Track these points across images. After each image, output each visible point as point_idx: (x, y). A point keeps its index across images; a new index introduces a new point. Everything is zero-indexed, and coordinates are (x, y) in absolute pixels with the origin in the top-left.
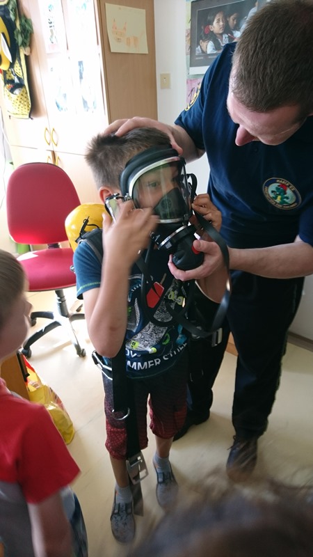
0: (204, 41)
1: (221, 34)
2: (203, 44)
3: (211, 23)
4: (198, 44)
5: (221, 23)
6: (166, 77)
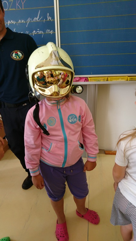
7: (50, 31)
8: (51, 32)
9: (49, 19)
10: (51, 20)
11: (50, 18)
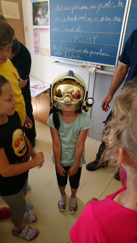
0: (37, 17)
1: (42, 15)
2: (37, 18)
3: (38, 11)
4: (35, 18)
5: (41, 12)
6: (27, 28)
7: (118, 18)
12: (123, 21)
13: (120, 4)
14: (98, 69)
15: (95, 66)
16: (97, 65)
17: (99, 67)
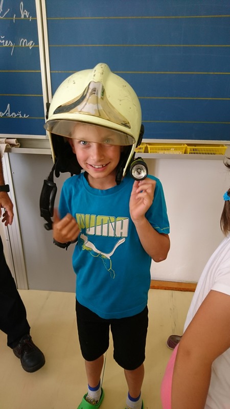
7: (28, 42)
8: (30, 44)
9: (25, 16)
10: (29, 17)
11: (27, 14)
12: (38, 47)
13: (24, 14)
14: (13, 145)
15: (4, 140)
16: (7, 138)
17: (14, 141)
